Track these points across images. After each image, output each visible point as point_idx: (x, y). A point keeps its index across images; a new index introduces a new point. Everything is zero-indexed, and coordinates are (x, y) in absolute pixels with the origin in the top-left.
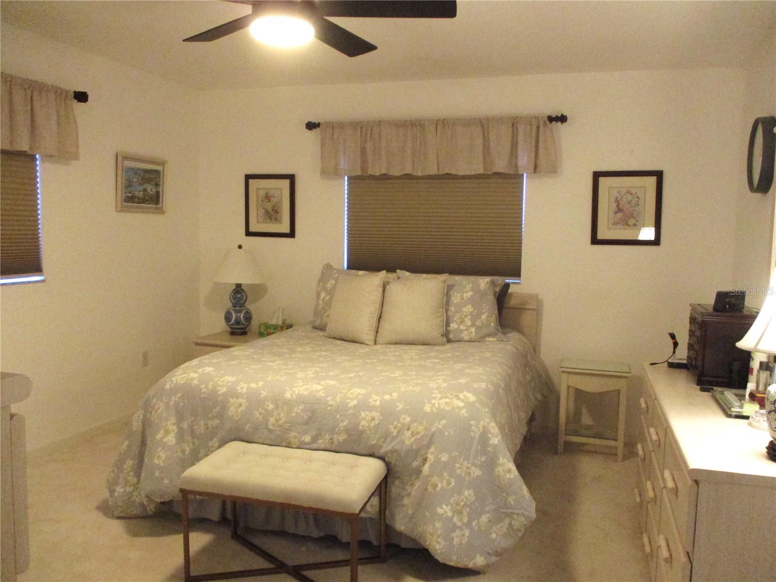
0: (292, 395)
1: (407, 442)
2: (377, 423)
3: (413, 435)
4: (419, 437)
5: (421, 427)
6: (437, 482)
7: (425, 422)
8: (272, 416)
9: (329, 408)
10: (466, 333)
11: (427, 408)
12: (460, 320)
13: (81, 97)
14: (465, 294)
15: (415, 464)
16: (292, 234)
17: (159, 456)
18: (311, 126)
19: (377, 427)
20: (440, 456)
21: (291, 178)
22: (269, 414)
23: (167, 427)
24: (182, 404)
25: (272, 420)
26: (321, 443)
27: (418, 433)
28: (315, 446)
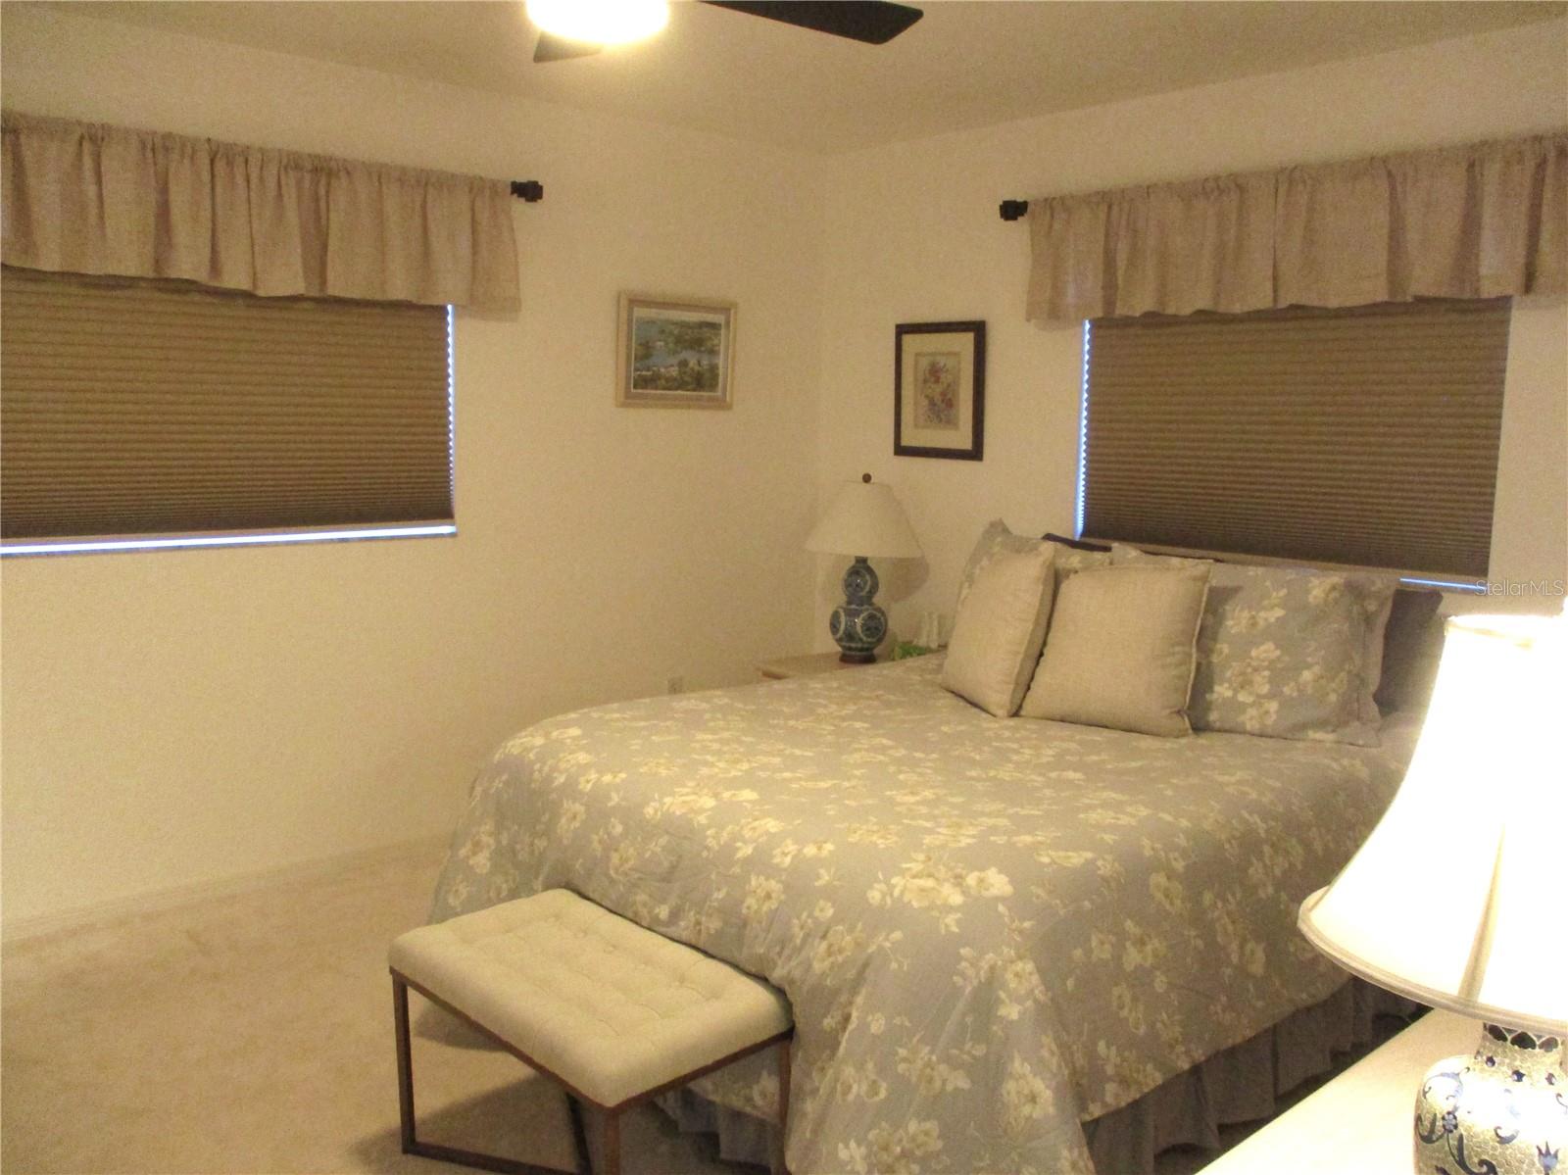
0: (656, 811)
1: (818, 967)
2: (773, 907)
3: (829, 953)
4: (840, 959)
5: (848, 938)
6: (851, 1081)
7: (860, 926)
8: (616, 850)
9: (705, 854)
10: (1252, 712)
11: (875, 896)
12: (1241, 678)
13: (530, 191)
14: (1262, 614)
15: (828, 1023)
16: (976, 453)
17: (457, 891)
18: (1012, 210)
19: (773, 915)
20: (870, 1018)
21: (978, 330)
22: (611, 845)
23: (477, 838)
24: (505, 796)
25: (615, 858)
26: (683, 929)
27: (841, 951)
28: (672, 931)
